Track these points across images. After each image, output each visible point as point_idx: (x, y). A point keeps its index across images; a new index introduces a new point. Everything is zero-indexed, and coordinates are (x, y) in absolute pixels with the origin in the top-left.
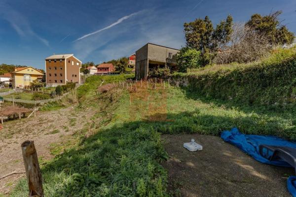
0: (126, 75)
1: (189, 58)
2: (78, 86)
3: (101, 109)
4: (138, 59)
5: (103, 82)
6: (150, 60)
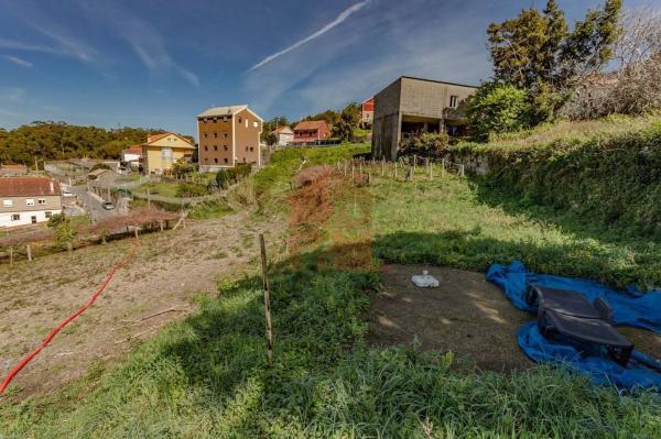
0: (353, 146)
1: (497, 107)
2: (256, 169)
3: (300, 219)
4: (378, 114)
5: (305, 161)
6: (405, 114)
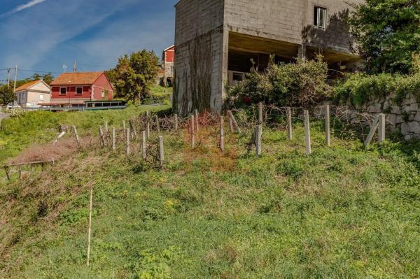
4: (184, 35)
5: (63, 133)
6: (234, 30)
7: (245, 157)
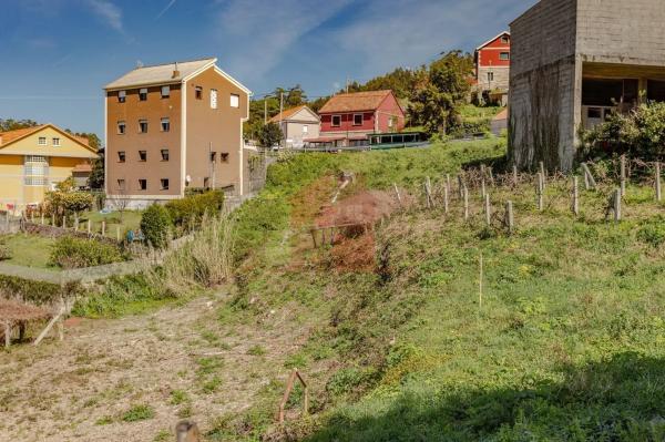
0: (459, 145)
2: (232, 203)
4: (523, 63)
5: (347, 182)
6: (590, 60)
7: (603, 221)
